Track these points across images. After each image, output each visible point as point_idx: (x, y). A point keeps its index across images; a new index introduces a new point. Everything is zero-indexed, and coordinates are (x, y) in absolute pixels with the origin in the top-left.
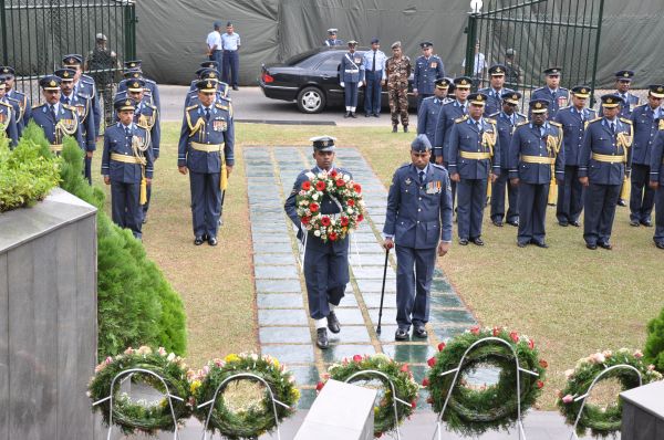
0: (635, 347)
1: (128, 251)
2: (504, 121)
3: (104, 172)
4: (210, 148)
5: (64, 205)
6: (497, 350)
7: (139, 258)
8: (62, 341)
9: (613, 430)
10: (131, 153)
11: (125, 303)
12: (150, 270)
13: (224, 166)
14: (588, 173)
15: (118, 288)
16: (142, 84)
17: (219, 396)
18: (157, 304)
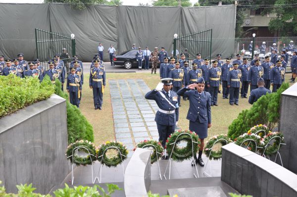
0: (225, 133)
1: (75, 112)
2: (185, 69)
3: (67, 89)
4: (98, 80)
5: (56, 99)
6: (186, 136)
7: (79, 114)
8: (57, 139)
9: (219, 158)
10: (75, 83)
11: (75, 127)
12: (82, 117)
13: (103, 86)
14: (209, 84)
15: (73, 123)
16: (78, 62)
17: (104, 154)
18: (85, 127)
